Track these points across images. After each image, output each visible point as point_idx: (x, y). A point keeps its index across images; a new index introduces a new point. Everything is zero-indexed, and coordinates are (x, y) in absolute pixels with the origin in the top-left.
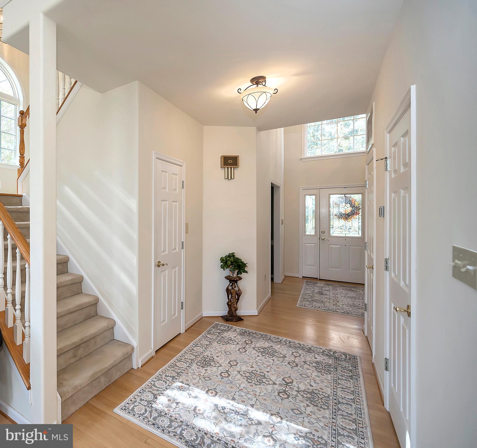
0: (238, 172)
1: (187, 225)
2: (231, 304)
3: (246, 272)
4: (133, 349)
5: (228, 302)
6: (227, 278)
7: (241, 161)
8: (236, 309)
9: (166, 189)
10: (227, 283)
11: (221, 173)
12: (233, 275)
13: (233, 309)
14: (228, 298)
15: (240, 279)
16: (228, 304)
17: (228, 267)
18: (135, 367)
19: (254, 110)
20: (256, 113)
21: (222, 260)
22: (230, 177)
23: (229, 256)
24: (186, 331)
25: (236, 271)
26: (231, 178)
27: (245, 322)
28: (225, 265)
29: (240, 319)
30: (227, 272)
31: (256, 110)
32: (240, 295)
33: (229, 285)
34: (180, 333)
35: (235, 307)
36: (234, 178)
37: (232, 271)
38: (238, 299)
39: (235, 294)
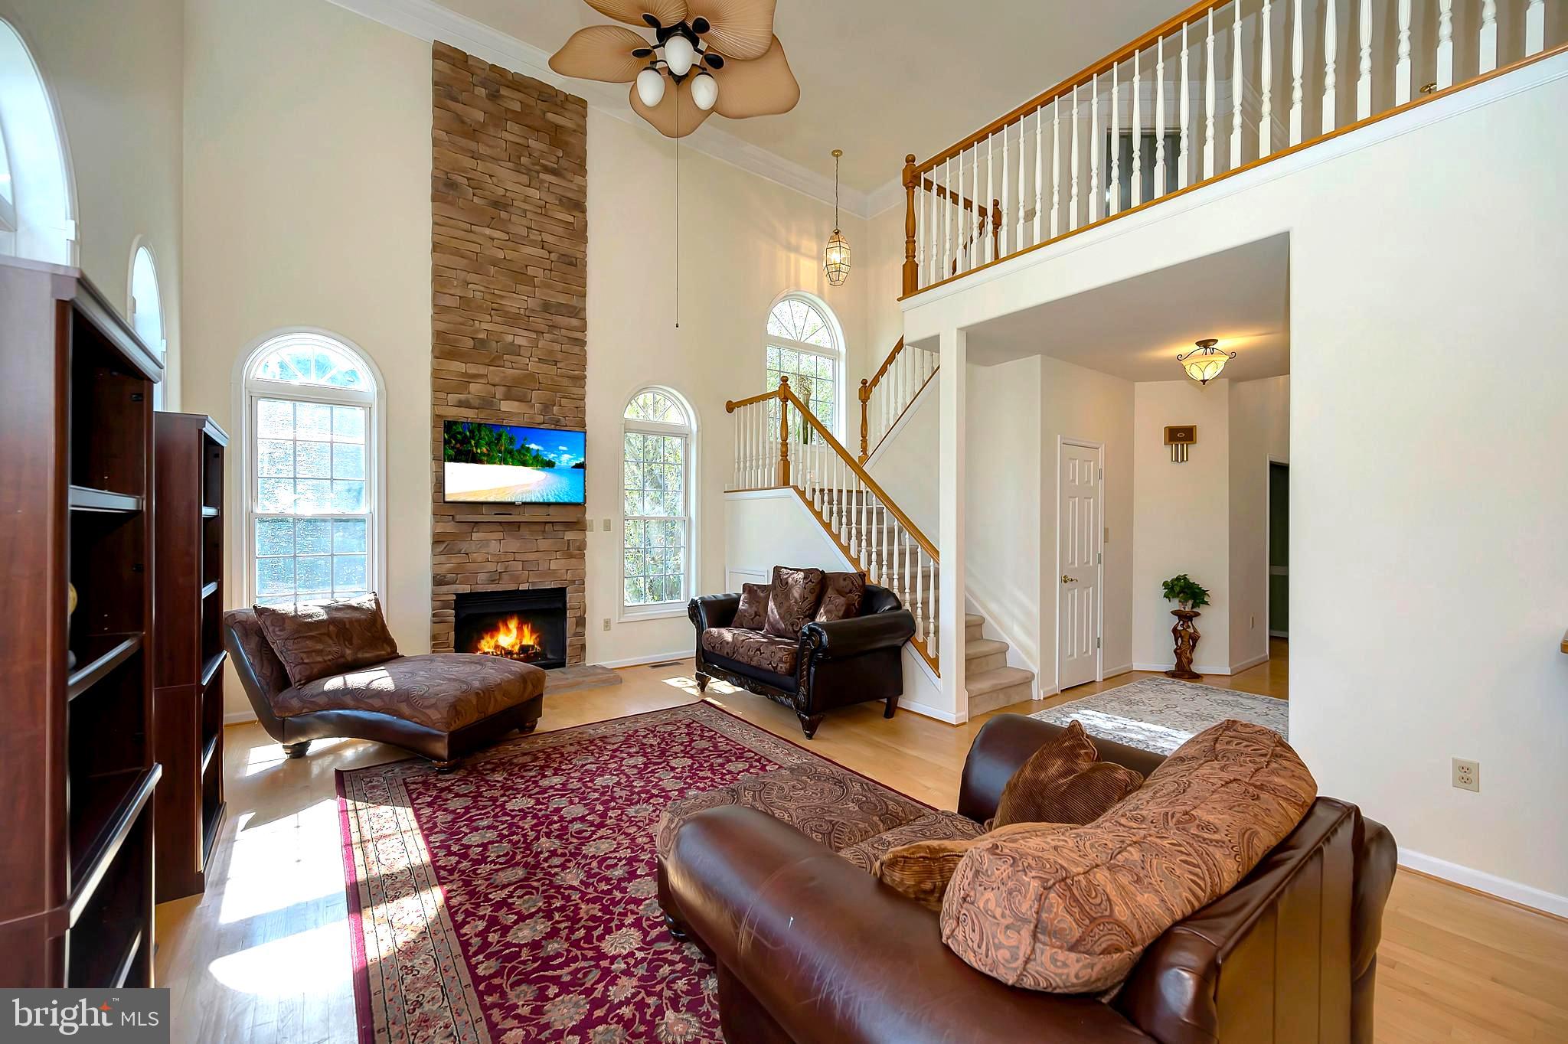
0: (1193, 450)
1: (1106, 531)
2: (1181, 652)
3: (1206, 603)
4: (1034, 675)
5: (1176, 649)
6: (1174, 613)
7: (1199, 435)
8: (1190, 661)
9: (1075, 482)
10: (1176, 620)
11: (1167, 451)
12: (1184, 608)
13: (1185, 661)
14: (1177, 644)
15: (1197, 614)
16: (1175, 651)
17: (1177, 595)
18: (1035, 697)
19: (1202, 381)
20: (1204, 384)
21: (1165, 584)
22: (1180, 458)
23: (1178, 579)
24: (1104, 680)
25: (1190, 603)
26: (1182, 460)
27: (1205, 679)
28: (1170, 592)
29: (1196, 677)
30: (1176, 604)
31: (1204, 381)
32: (1197, 640)
33: (1178, 624)
34: (1094, 681)
35: (1188, 658)
36: (1187, 460)
37: (1184, 602)
38: (1194, 646)
39: (1188, 637)
